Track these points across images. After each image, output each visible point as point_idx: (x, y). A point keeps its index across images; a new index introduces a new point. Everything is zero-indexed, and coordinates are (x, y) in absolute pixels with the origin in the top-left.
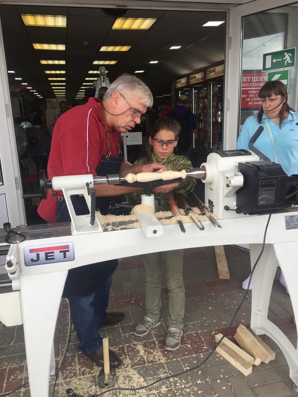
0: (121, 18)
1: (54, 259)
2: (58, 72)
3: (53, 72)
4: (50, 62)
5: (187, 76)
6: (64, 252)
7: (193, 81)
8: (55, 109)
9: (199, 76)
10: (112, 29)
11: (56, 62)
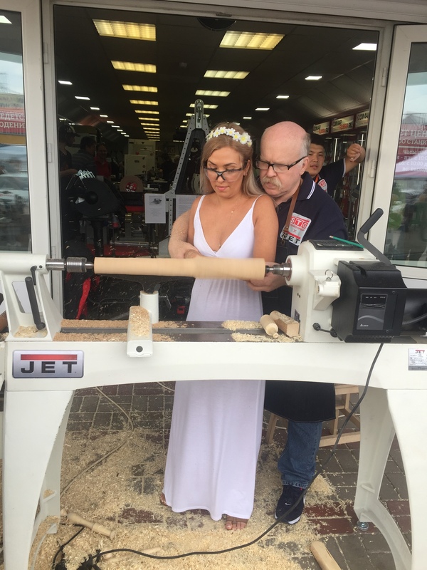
0: (232, 32)
1: (54, 372)
2: (148, 103)
3: (141, 102)
4: (137, 88)
5: (330, 120)
6: (70, 365)
7: (336, 128)
8: (137, 154)
9: (346, 121)
10: (220, 46)
11: (145, 89)
